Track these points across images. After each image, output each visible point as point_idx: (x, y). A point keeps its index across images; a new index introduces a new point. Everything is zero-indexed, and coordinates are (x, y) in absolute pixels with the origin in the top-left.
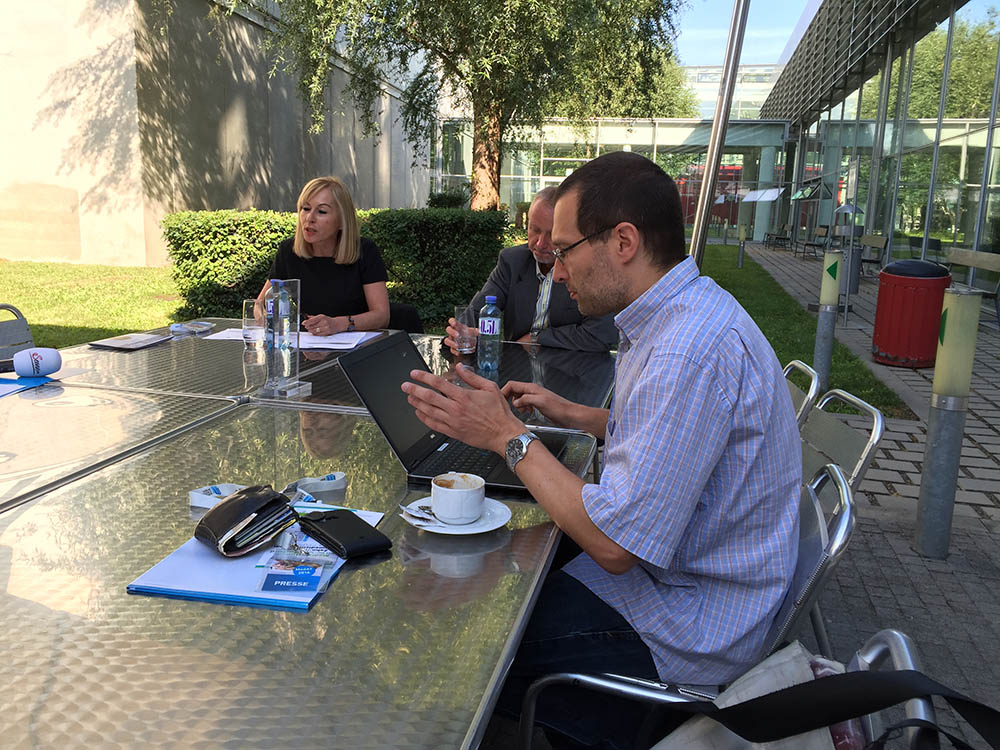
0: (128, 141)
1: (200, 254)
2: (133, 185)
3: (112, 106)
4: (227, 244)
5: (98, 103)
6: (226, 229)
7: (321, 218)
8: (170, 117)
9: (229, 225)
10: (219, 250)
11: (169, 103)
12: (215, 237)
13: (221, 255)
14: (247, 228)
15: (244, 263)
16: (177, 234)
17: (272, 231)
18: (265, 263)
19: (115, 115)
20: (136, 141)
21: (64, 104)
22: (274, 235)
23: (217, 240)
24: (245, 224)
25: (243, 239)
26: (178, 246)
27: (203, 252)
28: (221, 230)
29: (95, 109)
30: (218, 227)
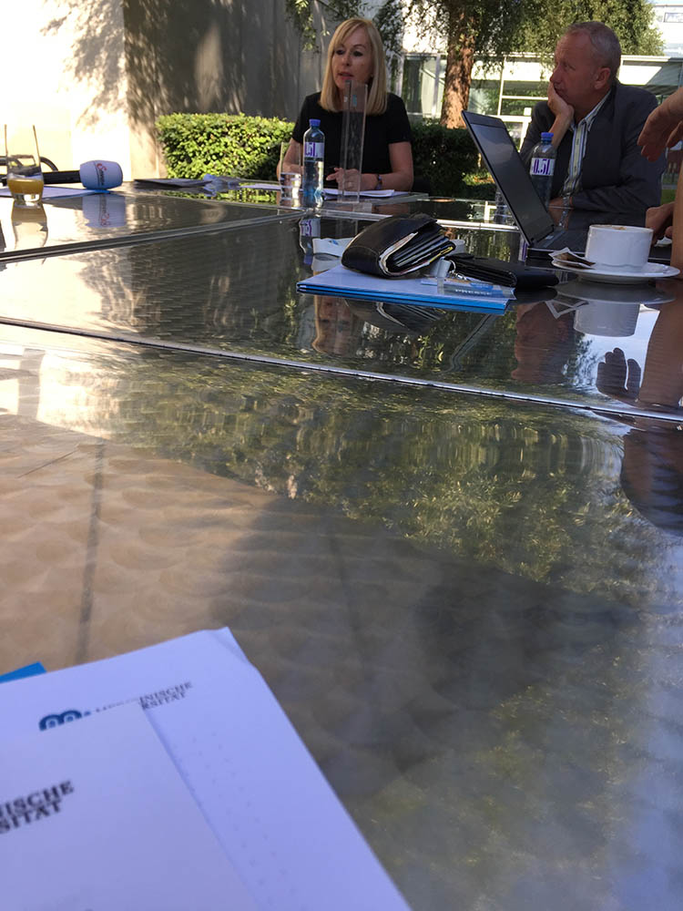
0: (116, 61)
1: (194, 155)
2: (120, 105)
3: (102, 25)
4: (219, 146)
5: (88, 22)
6: (220, 130)
7: (357, 61)
8: (153, 37)
9: (221, 127)
10: (212, 152)
11: (153, 24)
12: (209, 138)
13: (214, 157)
14: (238, 131)
15: (235, 166)
16: (173, 135)
17: (261, 135)
18: (253, 168)
19: (103, 34)
20: (122, 62)
21: (57, 24)
22: (263, 140)
23: (210, 141)
24: (237, 127)
25: (234, 141)
26: (173, 148)
27: (197, 154)
28: (214, 131)
29: (86, 28)
30: (212, 128)
